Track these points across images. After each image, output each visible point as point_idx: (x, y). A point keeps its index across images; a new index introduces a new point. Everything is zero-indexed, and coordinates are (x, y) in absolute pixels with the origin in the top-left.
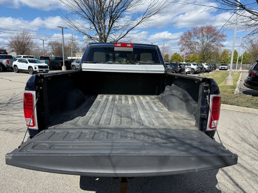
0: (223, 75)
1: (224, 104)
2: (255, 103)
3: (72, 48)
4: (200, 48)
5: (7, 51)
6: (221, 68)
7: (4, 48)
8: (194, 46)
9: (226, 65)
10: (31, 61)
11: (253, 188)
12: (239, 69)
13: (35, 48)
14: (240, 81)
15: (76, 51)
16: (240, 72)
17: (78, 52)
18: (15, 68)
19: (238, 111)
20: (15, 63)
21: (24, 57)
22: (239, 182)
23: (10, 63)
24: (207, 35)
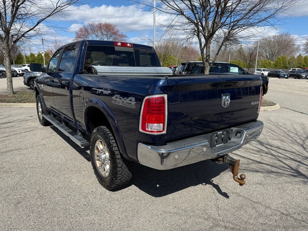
24: (106, 33)
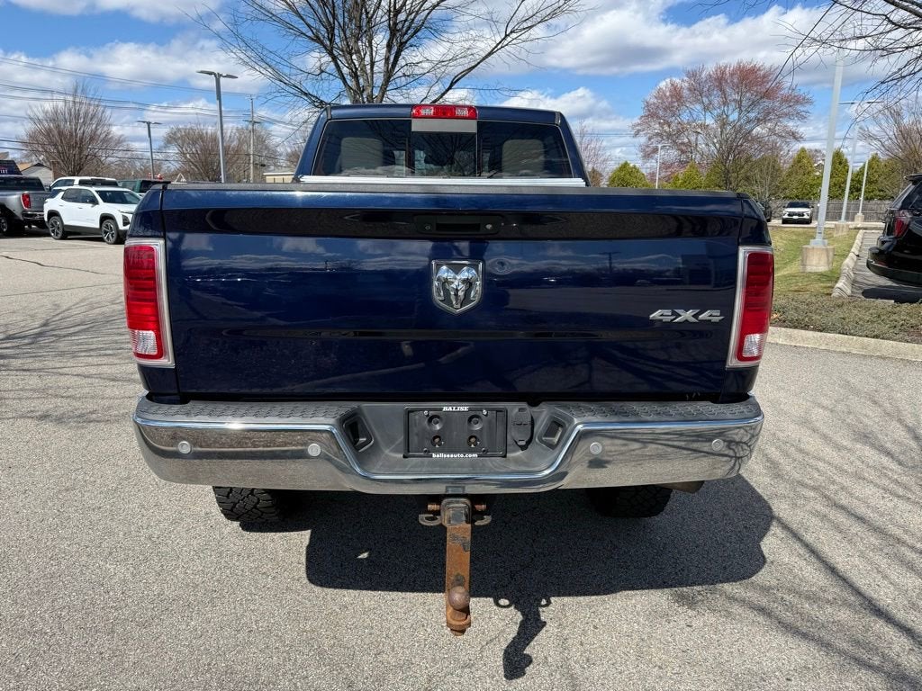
0: (795, 241)
1: (796, 327)
2: (902, 325)
3: (252, 153)
4: (714, 144)
5: (21, 167)
6: (789, 215)
7: (7, 154)
8: (693, 139)
9: (806, 206)
10: (107, 198)
11: (885, 577)
12: (853, 220)
13: (120, 154)
14: (855, 258)
15: (265, 162)
16: (855, 229)
17: (272, 167)
18: (52, 221)
19: (845, 350)
20: (51, 204)
21: (82, 183)
22: (839, 560)
23: (33, 204)
24: (737, 97)
